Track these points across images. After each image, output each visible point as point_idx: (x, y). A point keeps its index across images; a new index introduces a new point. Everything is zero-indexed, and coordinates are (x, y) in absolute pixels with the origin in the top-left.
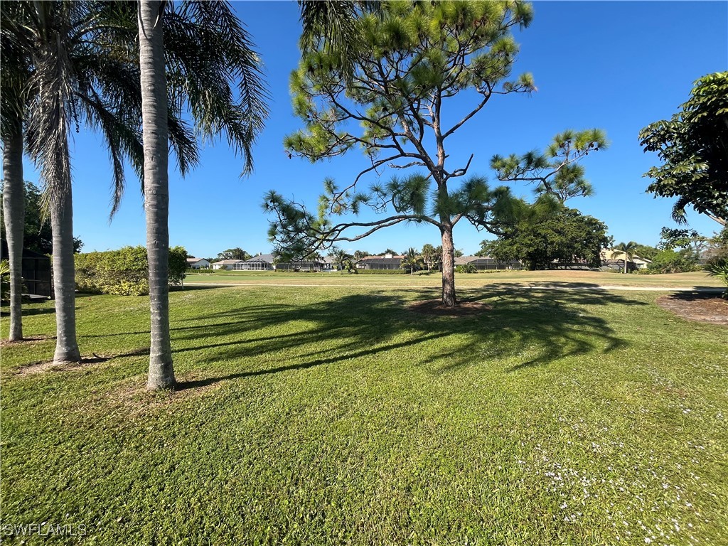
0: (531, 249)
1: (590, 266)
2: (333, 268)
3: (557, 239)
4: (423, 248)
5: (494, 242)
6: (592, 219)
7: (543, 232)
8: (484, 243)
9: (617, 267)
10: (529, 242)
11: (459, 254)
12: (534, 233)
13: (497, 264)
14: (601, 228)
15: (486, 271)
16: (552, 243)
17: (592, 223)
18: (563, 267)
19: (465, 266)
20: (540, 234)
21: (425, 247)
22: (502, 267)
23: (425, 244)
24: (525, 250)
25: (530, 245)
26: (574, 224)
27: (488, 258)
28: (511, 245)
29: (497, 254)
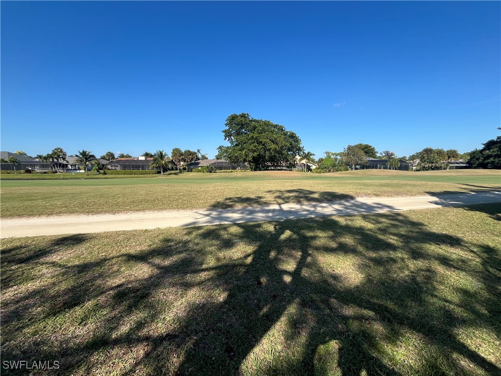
0: (255, 154)
1: (288, 167)
2: (79, 169)
3: (273, 146)
4: (172, 151)
5: (228, 148)
6: (293, 133)
7: (263, 140)
8: (220, 148)
9: (300, 168)
10: (254, 148)
11: (204, 158)
12: (257, 141)
13: (230, 165)
14: (297, 140)
15: (223, 171)
16: (269, 150)
17: (292, 136)
18: (273, 168)
19: (208, 167)
20: (261, 142)
21: (174, 150)
22: (234, 168)
23: (174, 148)
24: (251, 155)
25: (254, 151)
26: (282, 136)
27: (223, 160)
28: (241, 150)
29: (230, 158)
